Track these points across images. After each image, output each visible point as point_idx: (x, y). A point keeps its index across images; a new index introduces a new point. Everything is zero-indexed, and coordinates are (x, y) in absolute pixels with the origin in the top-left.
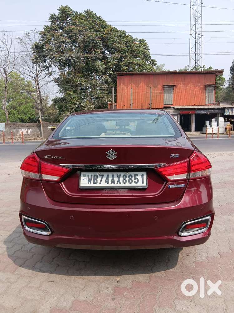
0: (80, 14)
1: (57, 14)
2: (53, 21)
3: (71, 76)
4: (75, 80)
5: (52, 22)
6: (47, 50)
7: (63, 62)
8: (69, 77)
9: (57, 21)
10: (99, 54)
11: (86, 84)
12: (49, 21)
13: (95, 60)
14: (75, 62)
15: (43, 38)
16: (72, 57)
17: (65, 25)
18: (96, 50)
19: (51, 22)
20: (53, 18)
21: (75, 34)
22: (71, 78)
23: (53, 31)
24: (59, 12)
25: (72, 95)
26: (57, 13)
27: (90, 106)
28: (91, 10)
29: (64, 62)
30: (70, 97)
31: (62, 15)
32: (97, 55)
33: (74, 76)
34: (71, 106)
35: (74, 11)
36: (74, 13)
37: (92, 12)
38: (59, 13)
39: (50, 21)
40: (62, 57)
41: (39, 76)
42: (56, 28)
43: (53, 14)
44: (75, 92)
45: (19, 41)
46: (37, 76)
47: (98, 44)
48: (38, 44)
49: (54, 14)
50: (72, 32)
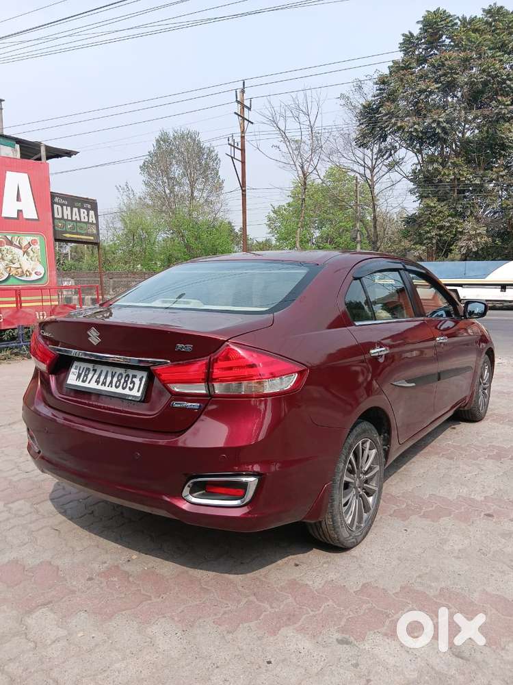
0: (473, 20)
1: (416, 32)
2: (408, 48)
3: (435, 165)
4: (445, 173)
5: (406, 52)
6: (386, 115)
7: (417, 136)
8: (430, 168)
9: (417, 46)
10: (508, 105)
11: (469, 179)
12: (399, 49)
13: (497, 121)
14: (446, 133)
15: (380, 89)
16: (439, 123)
17: (436, 52)
18: (499, 98)
19: (403, 52)
20: (409, 43)
21: (451, 69)
22: (436, 169)
23: (401, 71)
24: (421, 26)
25: (435, 207)
26: (416, 30)
27: (475, 230)
28: (499, 5)
29: (420, 135)
30: (429, 212)
31: (426, 31)
32: (501, 109)
33: (441, 164)
34: (429, 232)
35: (458, 17)
36: (457, 21)
37: (502, 7)
38: (421, 29)
39: (400, 51)
40: (416, 126)
41: (376, 170)
42: (410, 64)
43: (408, 33)
44: (444, 200)
45: (343, 102)
46: (372, 171)
47: (508, 82)
48: (369, 105)
49: (410, 33)
50: (443, 65)
